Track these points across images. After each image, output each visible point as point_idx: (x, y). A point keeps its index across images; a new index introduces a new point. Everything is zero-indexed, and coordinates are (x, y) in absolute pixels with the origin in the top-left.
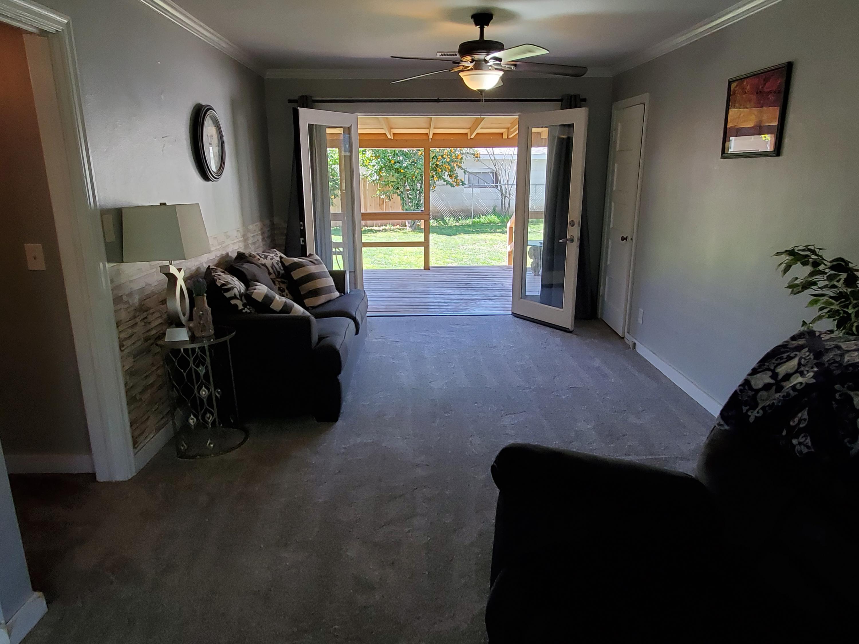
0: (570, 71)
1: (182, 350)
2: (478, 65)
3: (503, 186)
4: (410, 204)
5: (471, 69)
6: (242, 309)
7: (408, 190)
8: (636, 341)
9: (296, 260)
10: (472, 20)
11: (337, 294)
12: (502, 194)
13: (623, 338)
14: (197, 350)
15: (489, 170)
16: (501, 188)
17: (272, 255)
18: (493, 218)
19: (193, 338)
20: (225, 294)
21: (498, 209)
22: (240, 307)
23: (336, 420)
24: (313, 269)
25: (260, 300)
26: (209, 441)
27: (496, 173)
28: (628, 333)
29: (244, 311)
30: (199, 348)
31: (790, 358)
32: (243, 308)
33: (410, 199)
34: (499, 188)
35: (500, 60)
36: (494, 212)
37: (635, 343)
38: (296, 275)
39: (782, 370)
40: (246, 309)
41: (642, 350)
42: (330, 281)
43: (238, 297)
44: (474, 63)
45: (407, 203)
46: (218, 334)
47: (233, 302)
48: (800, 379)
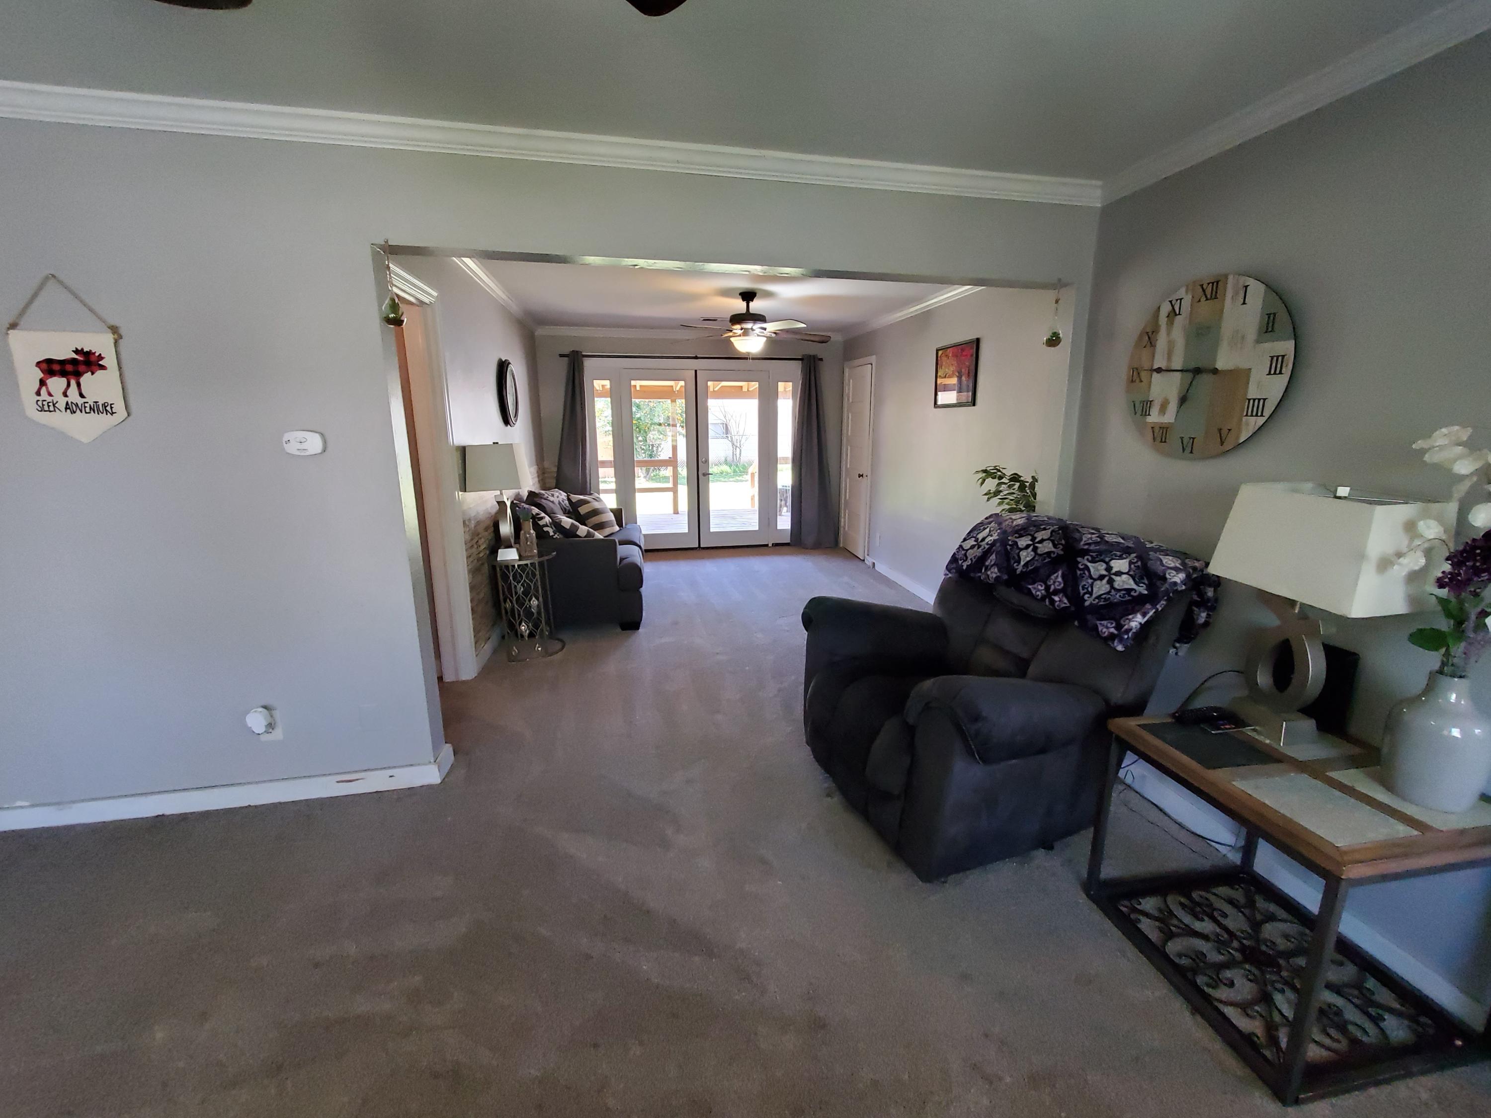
0: (817, 339)
1: (516, 566)
2: (746, 333)
3: (733, 437)
4: (644, 455)
5: (740, 336)
6: (553, 536)
7: (641, 441)
8: (874, 561)
9: (582, 497)
10: (740, 297)
11: (617, 528)
12: (733, 444)
13: (864, 560)
14: (529, 565)
15: (719, 422)
16: (732, 438)
17: (557, 494)
18: (725, 468)
19: (521, 558)
20: (539, 522)
21: (730, 458)
22: (552, 534)
23: (638, 629)
24: (596, 505)
25: (568, 527)
26: (537, 645)
27: (726, 424)
28: (868, 555)
29: (554, 537)
30: (531, 564)
31: (985, 529)
32: (553, 534)
33: (643, 449)
34: (730, 439)
35: (765, 329)
36: (726, 462)
37: (874, 563)
38: (583, 510)
39: (980, 536)
40: (556, 536)
41: (881, 568)
42: (611, 517)
43: (549, 525)
44: (743, 331)
45: (640, 454)
46: (540, 554)
47: (545, 529)
48: (991, 538)
